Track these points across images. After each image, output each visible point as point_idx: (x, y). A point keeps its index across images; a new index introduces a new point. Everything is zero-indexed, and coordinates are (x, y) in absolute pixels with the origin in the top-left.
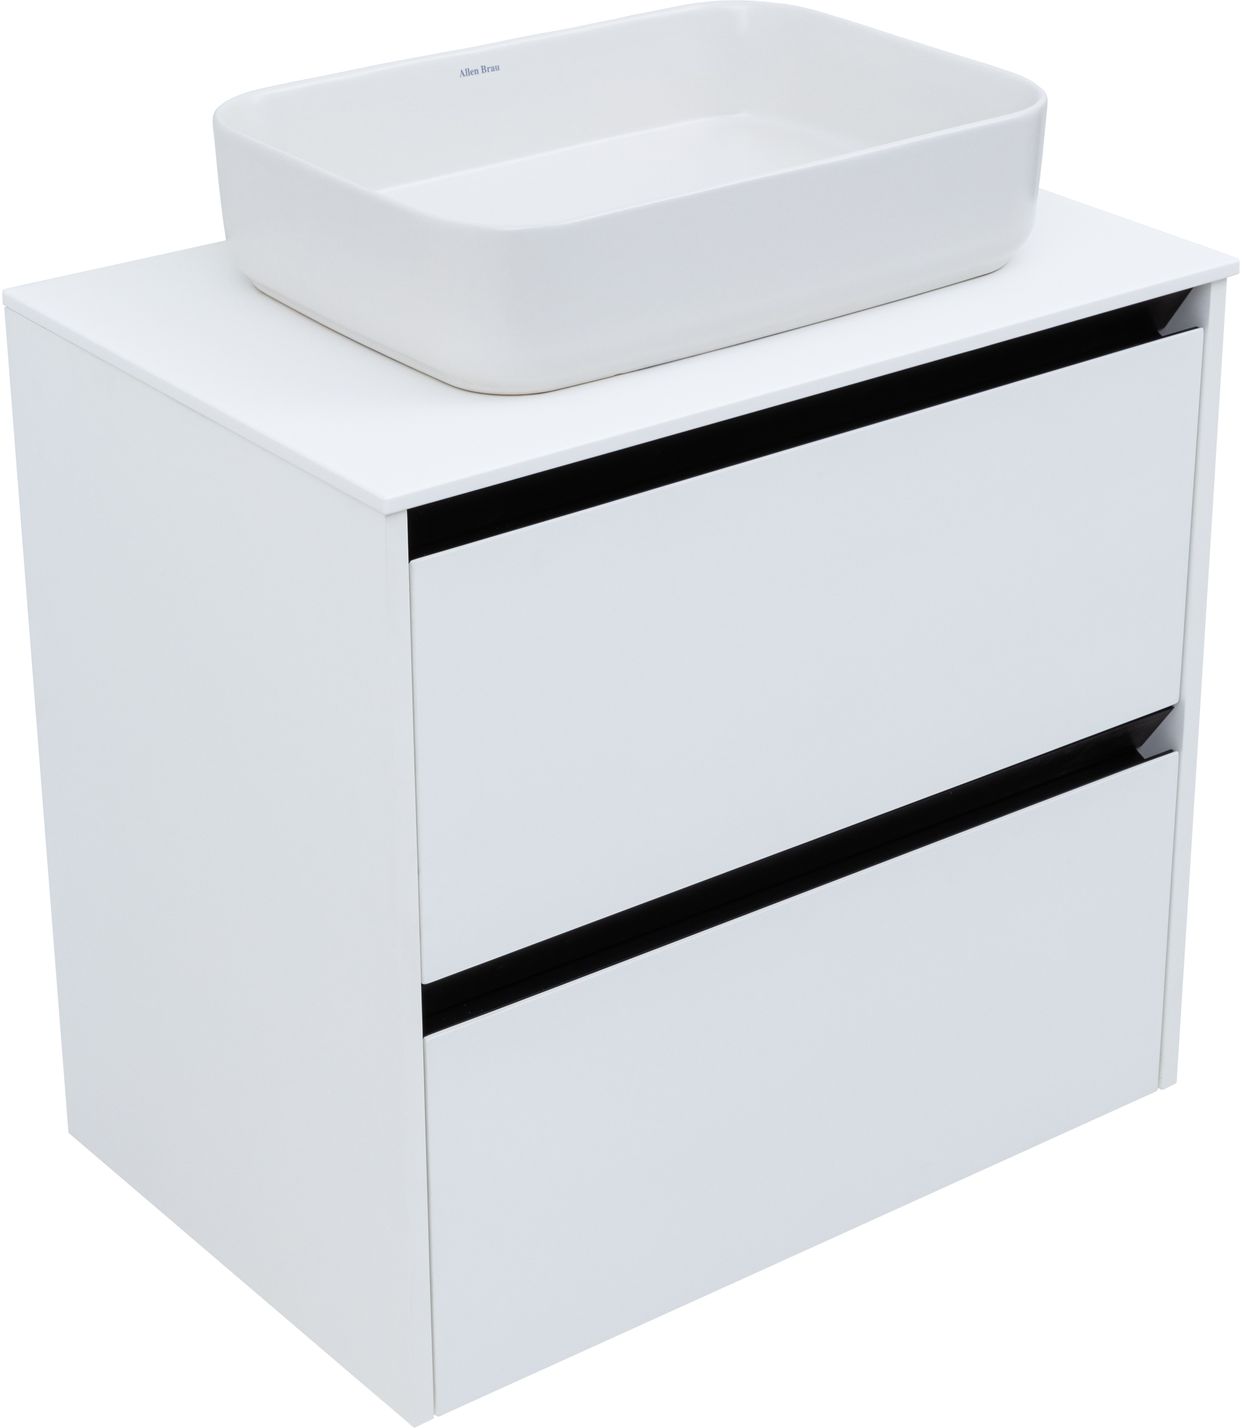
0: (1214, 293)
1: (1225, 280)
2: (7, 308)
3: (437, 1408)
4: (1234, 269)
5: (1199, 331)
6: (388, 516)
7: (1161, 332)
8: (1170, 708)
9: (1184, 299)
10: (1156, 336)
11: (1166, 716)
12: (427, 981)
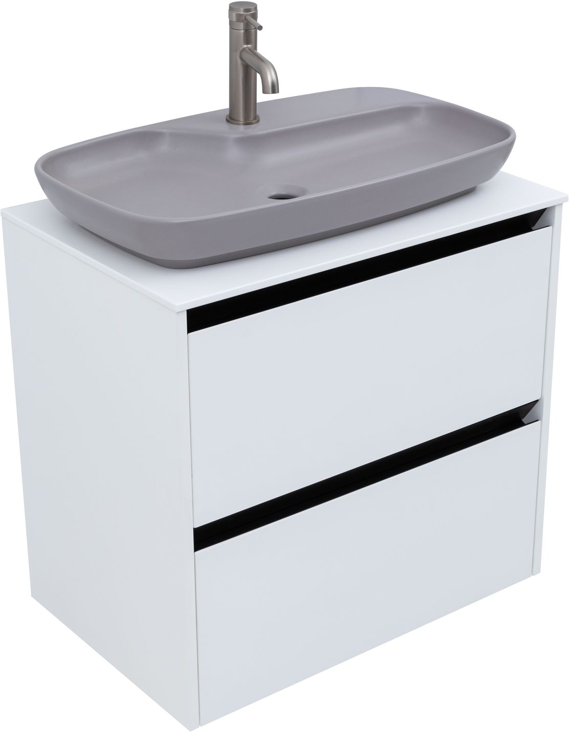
0: (557, 210)
1: (562, 204)
2: (3, 218)
3: (200, 724)
4: (566, 199)
5: (551, 227)
6: (178, 313)
7: (533, 228)
8: (537, 401)
9: (543, 213)
10: (530, 230)
11: (535, 404)
12: (196, 527)
